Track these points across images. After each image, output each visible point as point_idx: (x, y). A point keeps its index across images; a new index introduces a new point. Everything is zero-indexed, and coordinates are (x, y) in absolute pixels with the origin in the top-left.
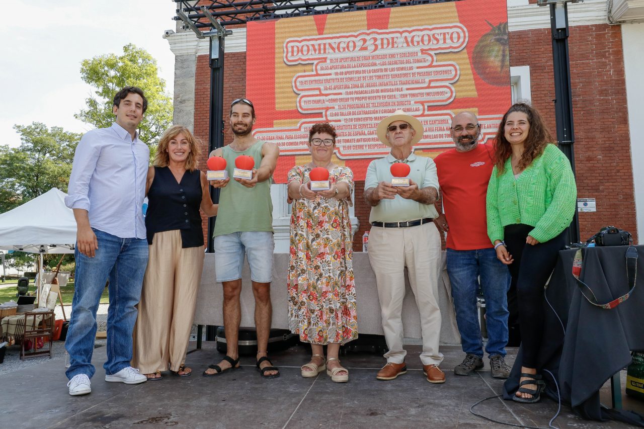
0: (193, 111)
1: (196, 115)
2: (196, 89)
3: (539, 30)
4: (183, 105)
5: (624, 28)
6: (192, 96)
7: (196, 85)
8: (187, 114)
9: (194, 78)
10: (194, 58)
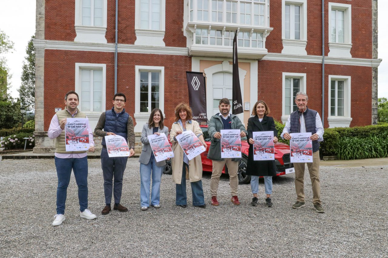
0: (43, 71)
1: (45, 73)
2: (45, 62)
3: (168, 55)
4: (39, 68)
5: (193, 58)
6: (43, 65)
7: (45, 61)
8: (41, 72)
9: (44, 58)
10: (43, 50)
